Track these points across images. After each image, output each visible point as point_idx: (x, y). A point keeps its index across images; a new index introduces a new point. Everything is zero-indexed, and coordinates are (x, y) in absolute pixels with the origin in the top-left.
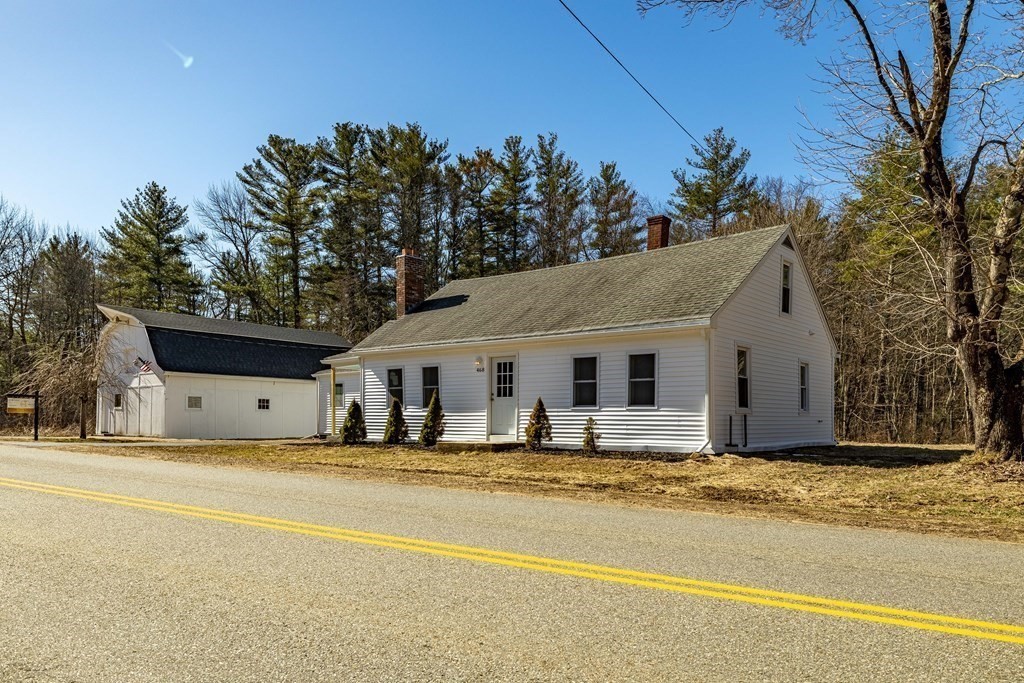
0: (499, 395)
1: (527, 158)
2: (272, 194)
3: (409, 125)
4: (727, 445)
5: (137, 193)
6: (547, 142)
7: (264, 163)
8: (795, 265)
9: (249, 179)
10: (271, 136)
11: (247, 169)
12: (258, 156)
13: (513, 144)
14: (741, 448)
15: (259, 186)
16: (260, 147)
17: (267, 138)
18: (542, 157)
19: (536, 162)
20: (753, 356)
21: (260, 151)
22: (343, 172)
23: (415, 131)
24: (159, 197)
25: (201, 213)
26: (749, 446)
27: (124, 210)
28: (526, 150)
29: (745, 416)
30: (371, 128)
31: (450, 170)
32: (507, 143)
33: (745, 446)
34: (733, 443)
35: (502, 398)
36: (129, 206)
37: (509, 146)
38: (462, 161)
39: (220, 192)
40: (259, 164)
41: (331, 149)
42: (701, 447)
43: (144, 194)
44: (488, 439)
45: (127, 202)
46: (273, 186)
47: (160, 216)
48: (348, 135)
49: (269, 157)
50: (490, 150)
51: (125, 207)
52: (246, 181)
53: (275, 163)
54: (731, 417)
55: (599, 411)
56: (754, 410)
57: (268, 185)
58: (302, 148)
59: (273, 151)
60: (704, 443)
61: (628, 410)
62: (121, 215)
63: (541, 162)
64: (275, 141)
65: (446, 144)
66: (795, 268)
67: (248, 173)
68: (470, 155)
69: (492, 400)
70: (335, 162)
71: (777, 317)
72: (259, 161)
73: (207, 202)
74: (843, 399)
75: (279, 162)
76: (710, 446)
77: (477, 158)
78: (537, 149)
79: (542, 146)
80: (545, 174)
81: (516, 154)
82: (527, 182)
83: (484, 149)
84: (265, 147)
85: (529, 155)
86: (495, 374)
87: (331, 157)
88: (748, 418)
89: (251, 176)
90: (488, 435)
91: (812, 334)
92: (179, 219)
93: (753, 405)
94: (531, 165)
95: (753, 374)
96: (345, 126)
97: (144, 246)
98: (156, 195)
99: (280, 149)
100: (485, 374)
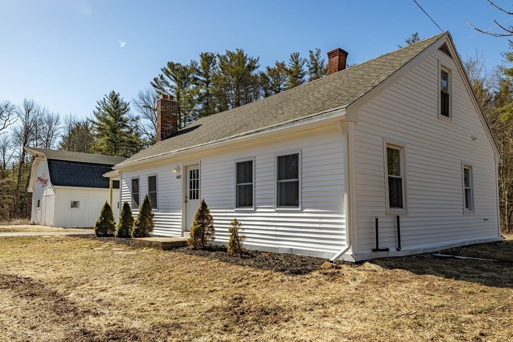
0: (191, 198)
1: (303, 64)
2: (169, 92)
3: (237, 50)
4: (374, 250)
5: (105, 97)
6: (315, 55)
7: (165, 76)
8: (453, 71)
9: (157, 85)
10: (169, 63)
11: (155, 80)
12: (162, 73)
13: (295, 57)
14: (393, 252)
15: (161, 88)
16: (163, 68)
17: (167, 64)
18: (312, 63)
19: (309, 66)
20: (407, 155)
21: (162, 70)
22: (205, 79)
23: (241, 53)
24: (116, 99)
25: (136, 105)
26: (403, 248)
27: (98, 106)
28: (302, 60)
29: (398, 218)
30: (220, 54)
31: (263, 75)
32: (292, 57)
33: (399, 249)
34: (380, 247)
35: (192, 200)
36: (100, 103)
37: (293, 59)
38: (269, 69)
39: (145, 94)
40: (162, 77)
41: (198, 66)
42: (339, 253)
43: (109, 97)
44: (183, 236)
45: (100, 102)
46: (169, 88)
47: (117, 108)
48: (208, 59)
49: (167, 73)
50: (284, 62)
51: (99, 104)
52: (154, 86)
53: (171, 76)
54: (377, 220)
55: (254, 212)
56: (409, 210)
57: (166, 88)
58: (184, 68)
59: (169, 70)
60: (343, 249)
61: (277, 212)
62: (97, 108)
63: (312, 66)
64: (171, 65)
65: (258, 59)
66: (453, 75)
67: (156, 81)
68: (273, 66)
69: (186, 202)
70: (200, 74)
71: (436, 119)
72: (162, 75)
73: (138, 99)
74: (504, 199)
75: (173, 76)
76: (350, 252)
77: (276, 67)
78: (309, 59)
79: (312, 57)
80: (314, 72)
81: (297, 63)
82: (304, 78)
83: (281, 62)
84: (165, 68)
85: (304, 63)
86: (189, 180)
87: (198, 71)
88: (401, 220)
89: (157, 83)
90: (183, 232)
91: (475, 139)
92: (126, 109)
93: (409, 206)
94: (305, 68)
95: (408, 173)
96: (206, 54)
97: (108, 124)
98: (114, 98)
99: (173, 69)
100: (181, 180)
